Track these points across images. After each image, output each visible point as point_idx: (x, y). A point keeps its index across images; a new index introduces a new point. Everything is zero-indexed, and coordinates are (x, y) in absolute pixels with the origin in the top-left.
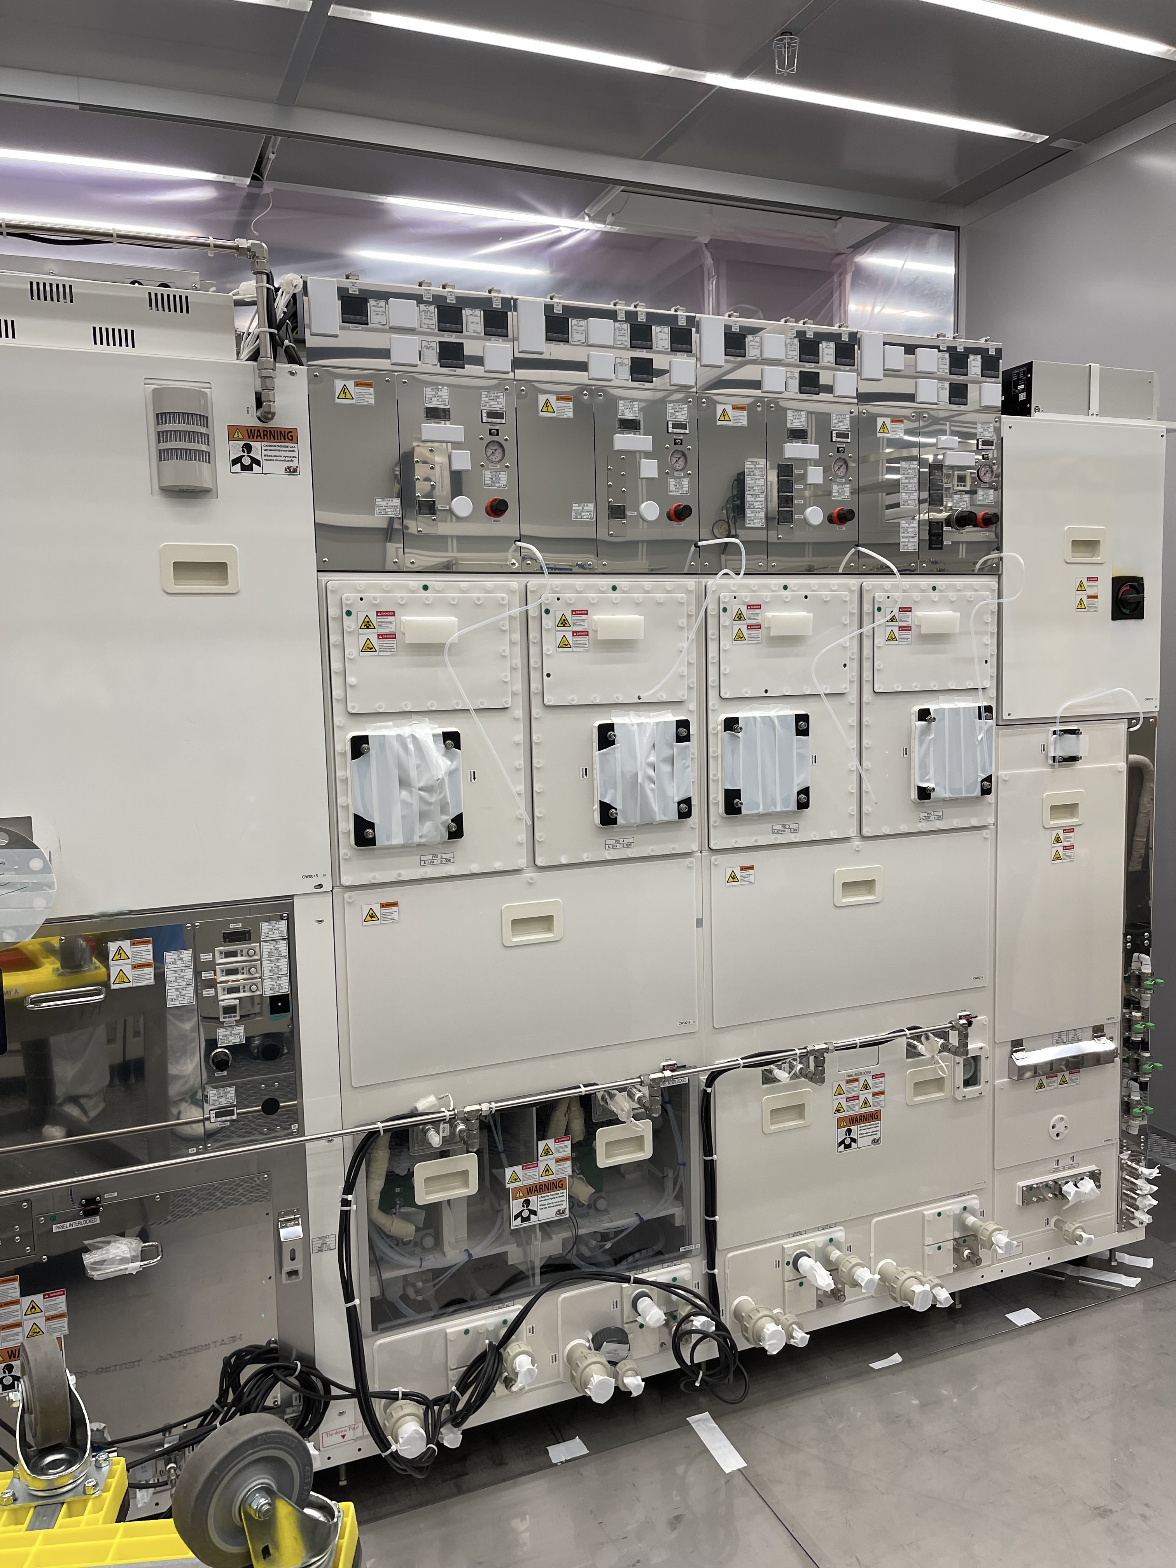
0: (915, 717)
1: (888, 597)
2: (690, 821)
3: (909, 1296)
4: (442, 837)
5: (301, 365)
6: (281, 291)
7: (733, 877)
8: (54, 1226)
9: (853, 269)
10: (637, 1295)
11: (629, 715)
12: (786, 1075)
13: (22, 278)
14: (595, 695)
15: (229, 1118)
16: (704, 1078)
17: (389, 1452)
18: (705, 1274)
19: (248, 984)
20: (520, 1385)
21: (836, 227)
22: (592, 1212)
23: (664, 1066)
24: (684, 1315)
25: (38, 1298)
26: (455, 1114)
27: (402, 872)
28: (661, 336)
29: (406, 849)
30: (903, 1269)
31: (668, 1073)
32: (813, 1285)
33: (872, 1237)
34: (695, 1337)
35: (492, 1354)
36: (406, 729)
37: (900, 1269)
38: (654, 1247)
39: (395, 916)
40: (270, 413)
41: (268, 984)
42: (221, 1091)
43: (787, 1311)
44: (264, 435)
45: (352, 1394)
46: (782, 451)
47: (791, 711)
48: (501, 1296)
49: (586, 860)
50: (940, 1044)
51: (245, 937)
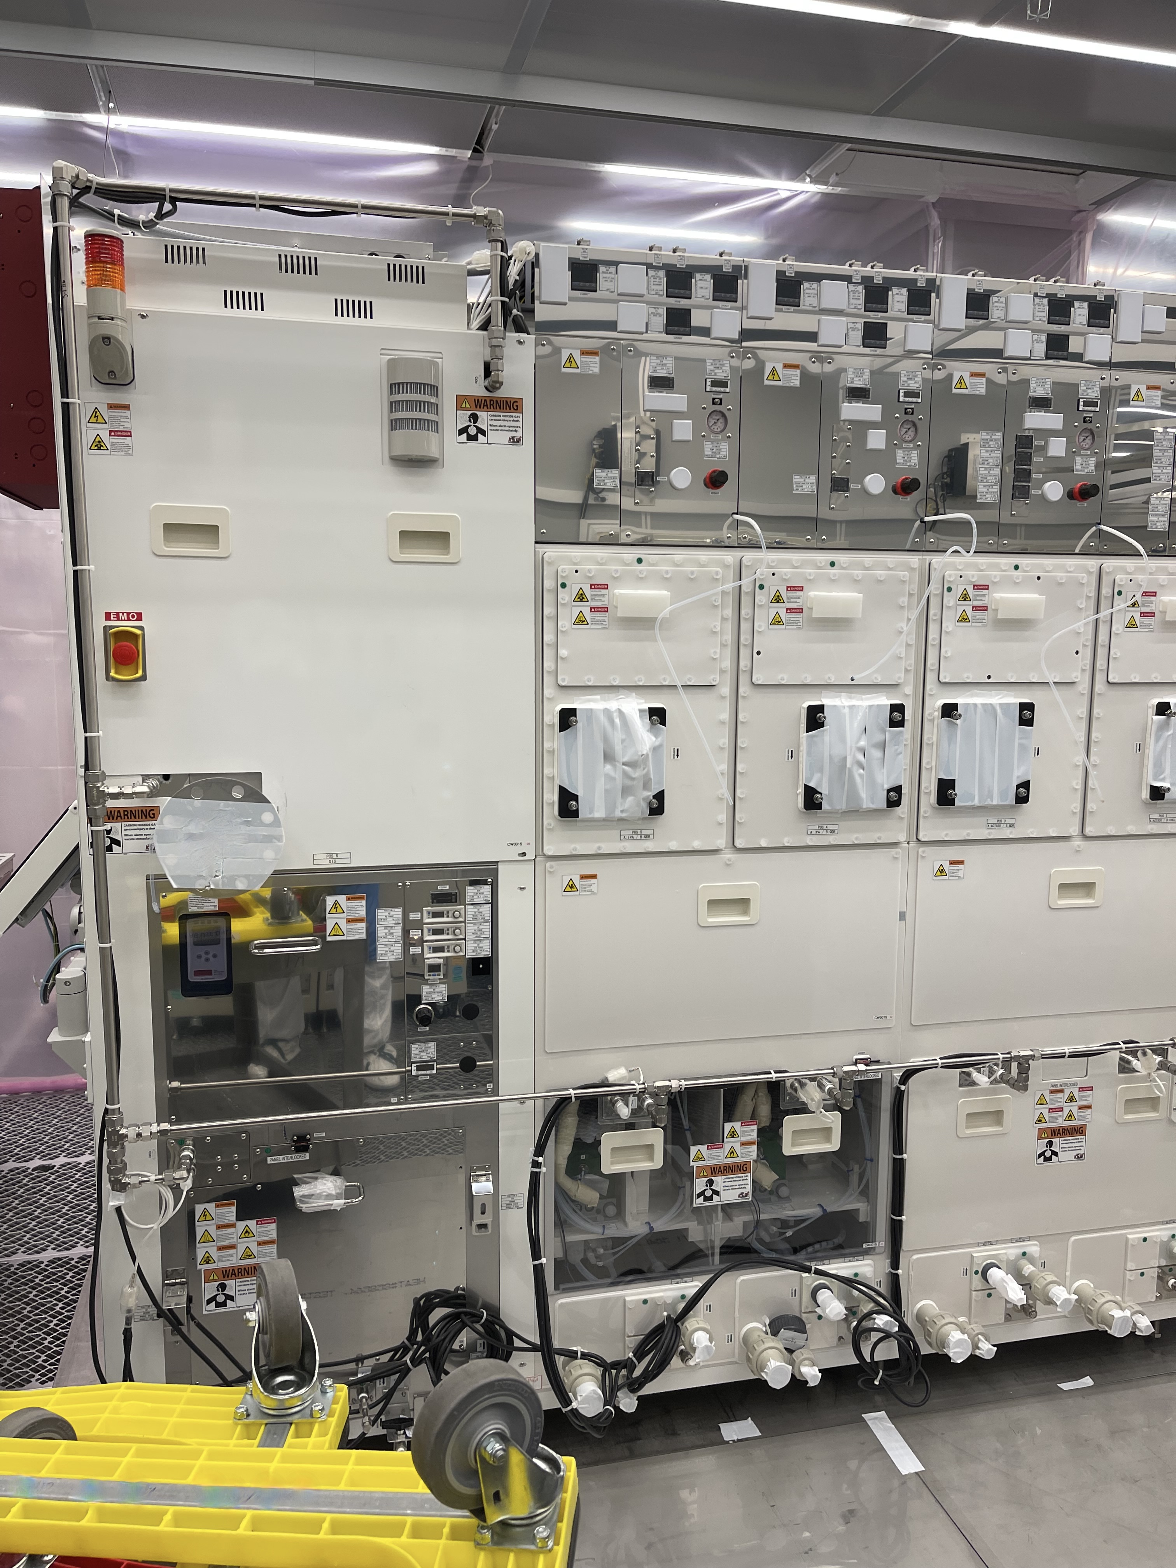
0: (1152, 711)
1: (1131, 580)
2: (899, 811)
3: (1109, 1320)
4: (642, 813)
5: (529, 334)
6: (513, 259)
7: (942, 871)
8: (268, 1158)
9: (1095, 227)
10: (816, 1286)
11: (840, 697)
12: (986, 1079)
13: (269, 252)
14: (806, 675)
15: (429, 1072)
16: (898, 1075)
17: (569, 1408)
18: (888, 1273)
19: (452, 944)
20: (697, 1360)
21: (1077, 182)
22: (774, 1198)
23: (856, 1060)
24: (865, 1311)
25: (252, 1224)
26: (645, 1088)
27: (602, 845)
28: (898, 299)
29: (607, 822)
30: (1101, 1292)
31: (862, 1067)
32: (1002, 1298)
33: (1069, 1256)
34: (875, 1336)
35: (670, 1326)
36: (614, 703)
37: (1099, 1291)
38: (834, 1240)
39: (594, 888)
40: (498, 382)
41: (471, 946)
42: (422, 1045)
43: (972, 1322)
44: (490, 405)
45: (534, 1348)
46: (1021, 420)
47: (1014, 699)
48: (679, 1271)
49: (787, 845)
50: (1157, 1061)
51: (452, 899)
